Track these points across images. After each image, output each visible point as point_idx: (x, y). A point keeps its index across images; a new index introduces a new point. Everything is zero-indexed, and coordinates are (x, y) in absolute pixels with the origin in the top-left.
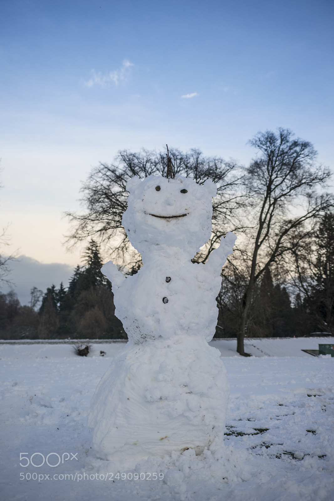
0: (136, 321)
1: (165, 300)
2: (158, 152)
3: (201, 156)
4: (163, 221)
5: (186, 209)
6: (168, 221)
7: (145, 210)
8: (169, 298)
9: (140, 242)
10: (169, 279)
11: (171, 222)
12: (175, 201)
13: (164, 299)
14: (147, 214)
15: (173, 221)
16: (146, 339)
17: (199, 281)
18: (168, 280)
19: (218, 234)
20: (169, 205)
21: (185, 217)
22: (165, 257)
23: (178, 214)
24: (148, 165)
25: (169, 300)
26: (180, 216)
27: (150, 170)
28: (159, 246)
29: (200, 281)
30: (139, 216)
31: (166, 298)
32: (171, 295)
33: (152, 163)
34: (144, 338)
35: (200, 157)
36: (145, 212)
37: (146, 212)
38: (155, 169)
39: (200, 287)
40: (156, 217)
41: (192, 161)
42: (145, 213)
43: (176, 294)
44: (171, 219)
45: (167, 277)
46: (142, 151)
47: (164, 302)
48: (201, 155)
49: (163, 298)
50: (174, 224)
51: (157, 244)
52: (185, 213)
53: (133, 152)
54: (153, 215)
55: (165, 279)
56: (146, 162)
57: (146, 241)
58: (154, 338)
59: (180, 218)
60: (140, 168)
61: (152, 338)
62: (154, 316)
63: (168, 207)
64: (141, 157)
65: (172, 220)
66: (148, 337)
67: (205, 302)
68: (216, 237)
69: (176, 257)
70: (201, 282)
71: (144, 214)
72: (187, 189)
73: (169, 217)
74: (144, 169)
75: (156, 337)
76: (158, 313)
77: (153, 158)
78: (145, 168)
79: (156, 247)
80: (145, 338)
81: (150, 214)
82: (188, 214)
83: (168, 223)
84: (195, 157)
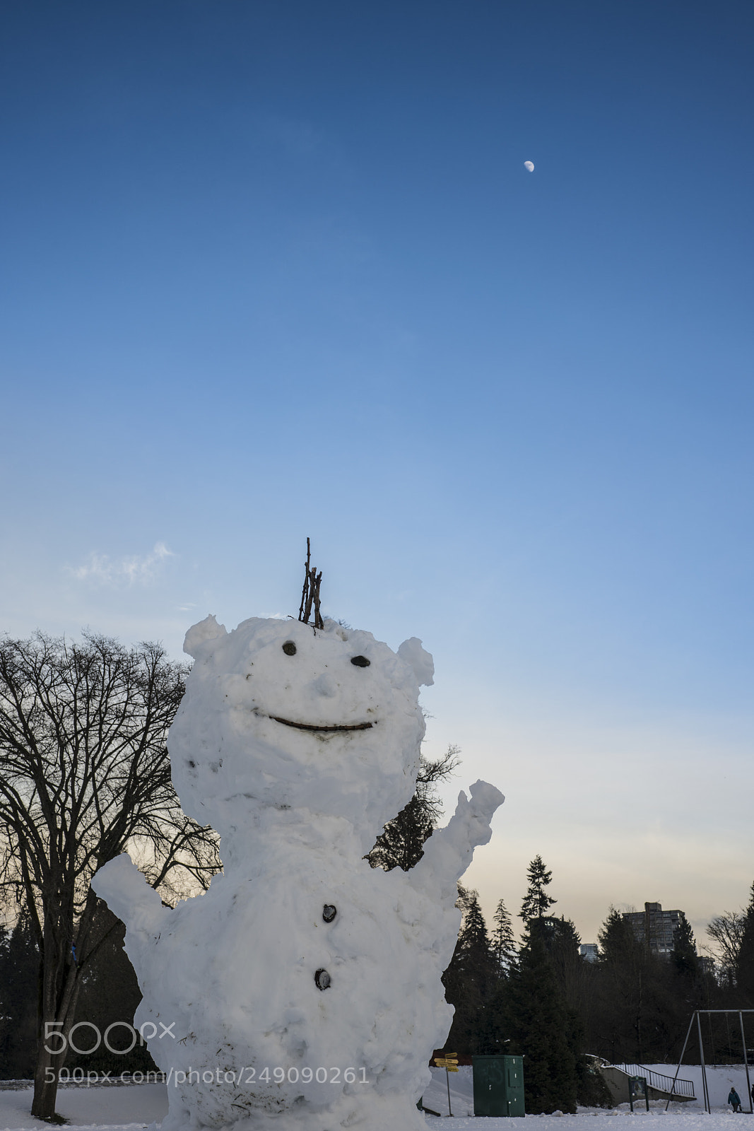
0: (226, 1050)
1: (321, 979)
2: (69, 645)
3: (163, 660)
4: (308, 739)
5: (369, 710)
6: (323, 740)
7: (256, 704)
8: (332, 971)
9: (228, 800)
10: (333, 911)
11: (331, 741)
12: (339, 685)
13: (318, 974)
14: (264, 716)
15: (338, 740)
16: (253, 1110)
17: (405, 922)
18: (330, 914)
19: (190, 829)
20: (324, 693)
21: (367, 731)
22: (305, 844)
23: (348, 722)
24: (46, 668)
25: (332, 977)
26: (354, 728)
27: (47, 682)
28: (289, 812)
29: (407, 920)
30: (238, 721)
31: (323, 971)
32: (338, 964)
33: (53, 666)
34: (244, 1105)
35: (160, 662)
36: (256, 709)
37: (258, 711)
38: (60, 680)
39: (408, 940)
40: (288, 727)
41: (142, 668)
42: (256, 711)
43: (354, 958)
44: (331, 734)
45: (326, 906)
46: (35, 638)
47: (318, 985)
48: (163, 657)
49: (314, 973)
50: (340, 750)
51: (284, 807)
52: (367, 721)
53: (15, 639)
54: (280, 720)
55: (321, 910)
56: (43, 664)
57: (248, 796)
58: (278, 1108)
59: (356, 734)
60: (26, 673)
61: (275, 1106)
62: (286, 1030)
63: (322, 701)
64: (31, 650)
65: (332, 737)
66: (259, 1104)
67: (421, 986)
68: (181, 837)
69: (335, 848)
70: (408, 923)
71: (253, 716)
72: (367, 656)
73: (326, 729)
74: (34, 676)
75: (286, 1103)
76: (300, 1022)
77: (59, 655)
78: (38, 676)
79: (280, 814)
80: (248, 1106)
81: (270, 717)
82: (376, 723)
83: (324, 745)
84: (150, 660)
